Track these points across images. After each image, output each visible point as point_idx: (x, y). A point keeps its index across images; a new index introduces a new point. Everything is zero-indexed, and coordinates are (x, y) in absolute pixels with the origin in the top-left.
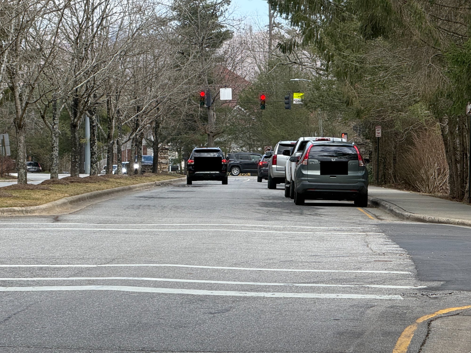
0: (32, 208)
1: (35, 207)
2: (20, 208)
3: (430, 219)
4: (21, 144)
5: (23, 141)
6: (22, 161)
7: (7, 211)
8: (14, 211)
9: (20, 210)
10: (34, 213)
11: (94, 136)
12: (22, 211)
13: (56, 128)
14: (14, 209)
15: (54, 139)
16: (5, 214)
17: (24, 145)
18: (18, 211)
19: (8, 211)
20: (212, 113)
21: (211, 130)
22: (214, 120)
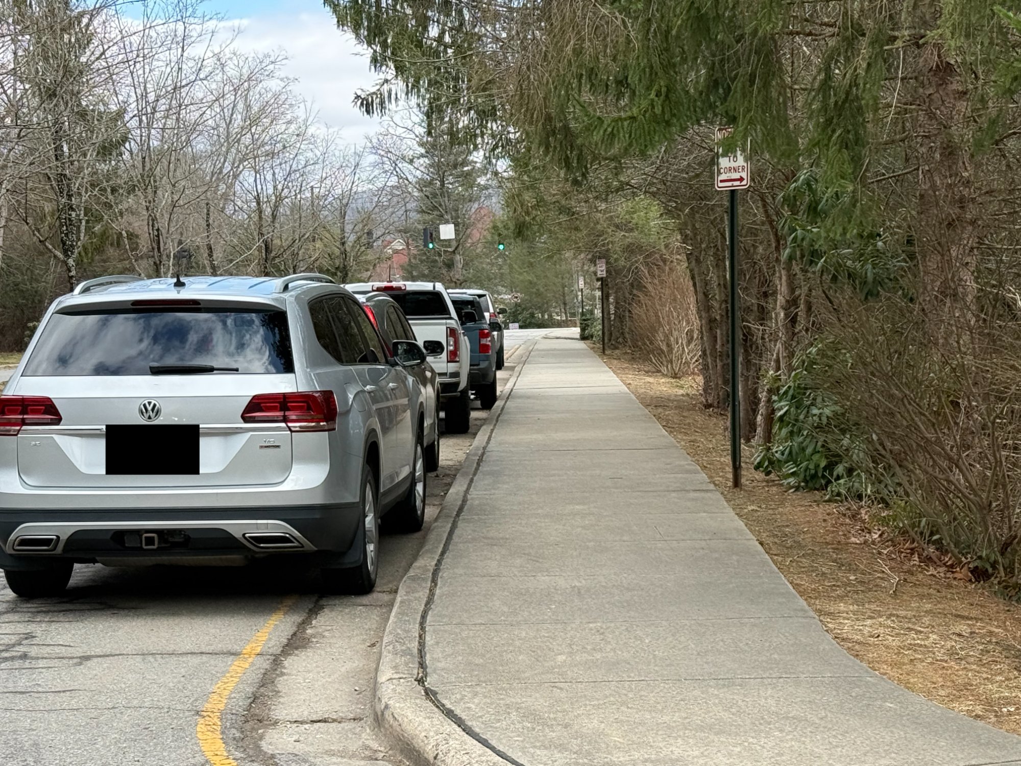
20: (458, 257)
21: (457, 277)
22: (460, 266)
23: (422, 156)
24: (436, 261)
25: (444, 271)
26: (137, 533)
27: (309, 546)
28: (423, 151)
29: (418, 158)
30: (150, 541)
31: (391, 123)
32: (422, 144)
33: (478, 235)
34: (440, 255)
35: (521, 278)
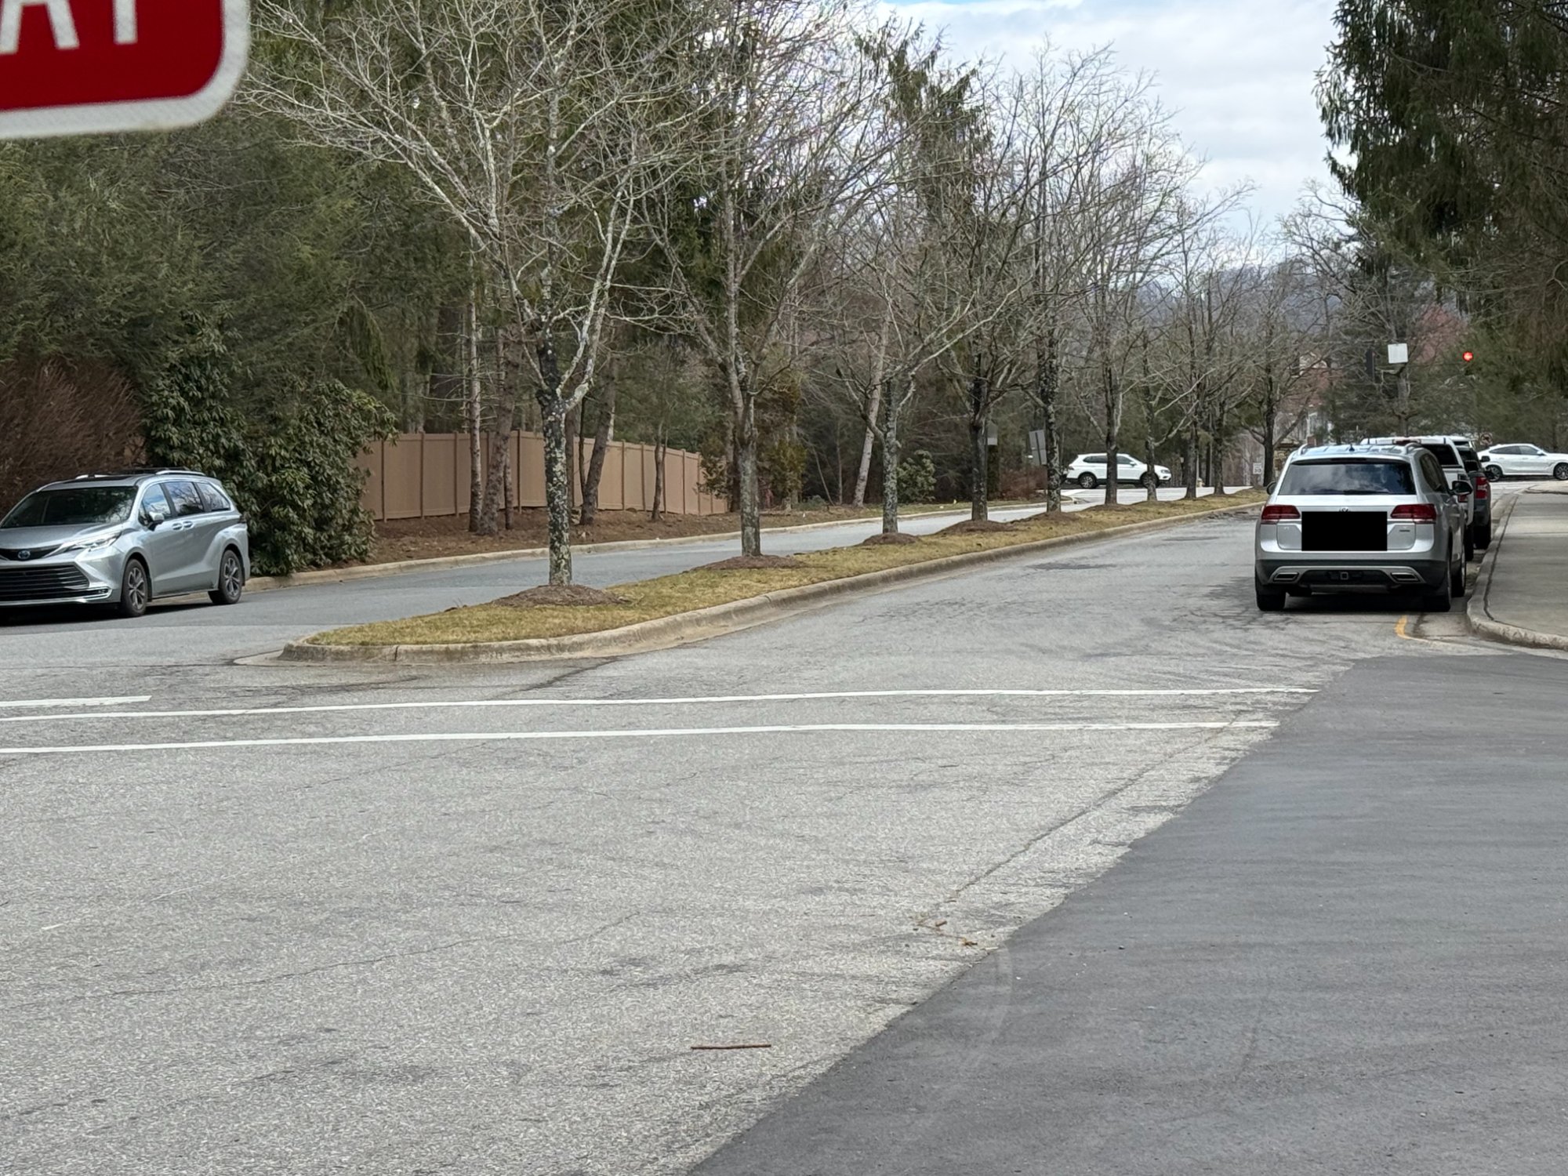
0: (576, 638)
1: (586, 637)
2: (543, 642)
3: (1517, 636)
4: (746, 478)
5: (750, 472)
6: (748, 510)
7: (511, 649)
8: (529, 648)
9: (542, 646)
10: (581, 649)
11: (1052, 441)
12: (549, 648)
13: (891, 437)
14: (527, 645)
15: (888, 457)
16: (506, 657)
17: (752, 480)
18: (538, 649)
19: (513, 650)
20: (1403, 382)
21: (1402, 409)
22: (1406, 394)
23: (1351, 239)
24: (1373, 387)
25: (1384, 401)
26: (1337, 572)
27: (1423, 581)
28: (1352, 231)
29: (1347, 242)
30: (1344, 576)
31: (1314, 199)
32: (1351, 223)
33: (1432, 353)
34: (1378, 380)
35: (1494, 412)
